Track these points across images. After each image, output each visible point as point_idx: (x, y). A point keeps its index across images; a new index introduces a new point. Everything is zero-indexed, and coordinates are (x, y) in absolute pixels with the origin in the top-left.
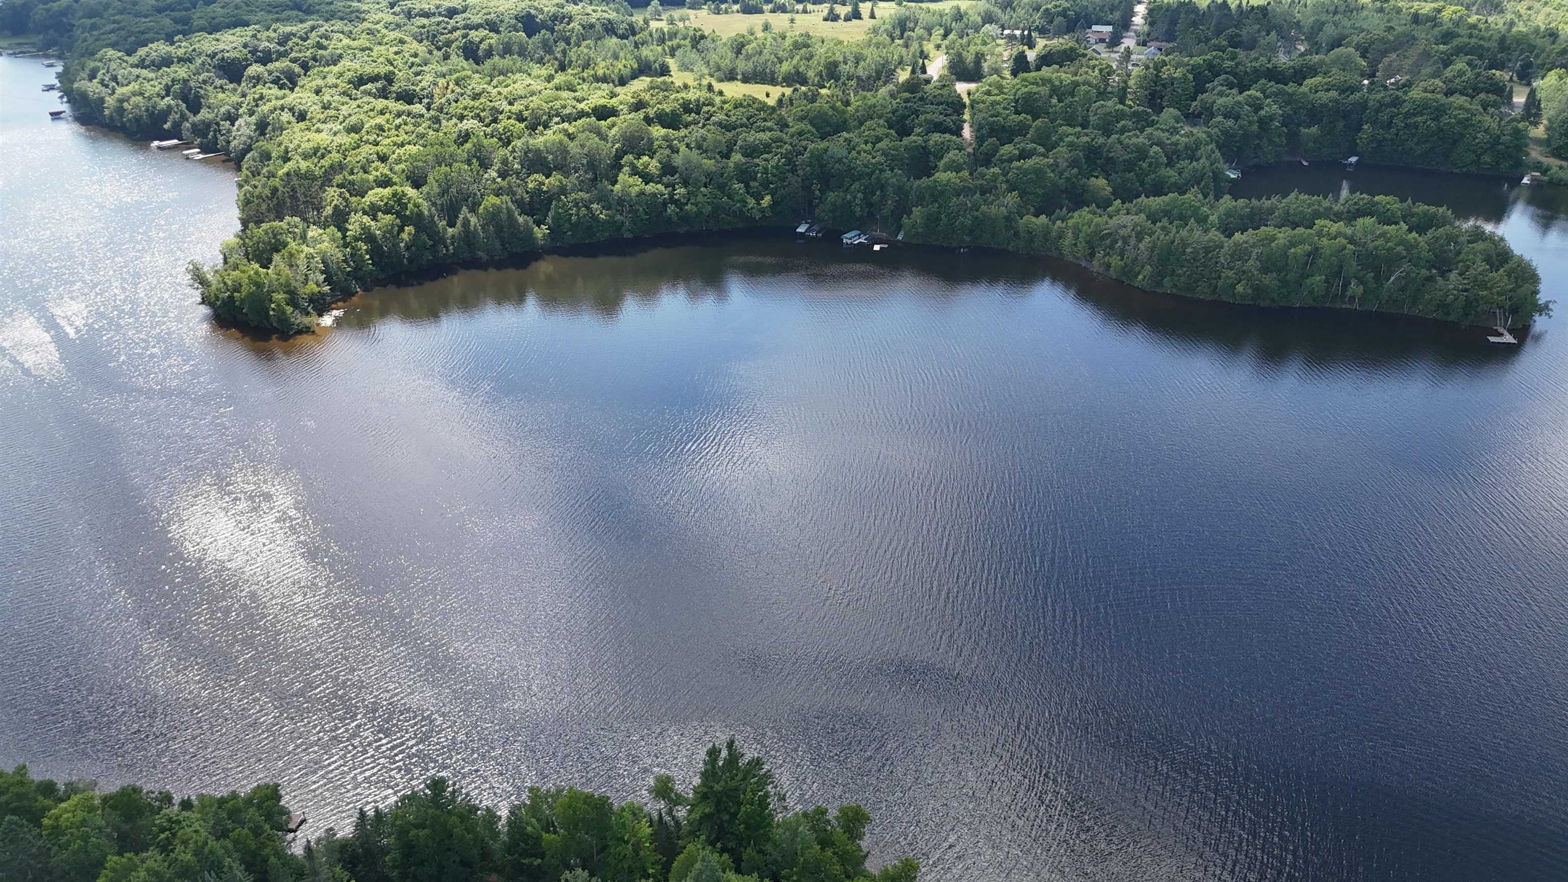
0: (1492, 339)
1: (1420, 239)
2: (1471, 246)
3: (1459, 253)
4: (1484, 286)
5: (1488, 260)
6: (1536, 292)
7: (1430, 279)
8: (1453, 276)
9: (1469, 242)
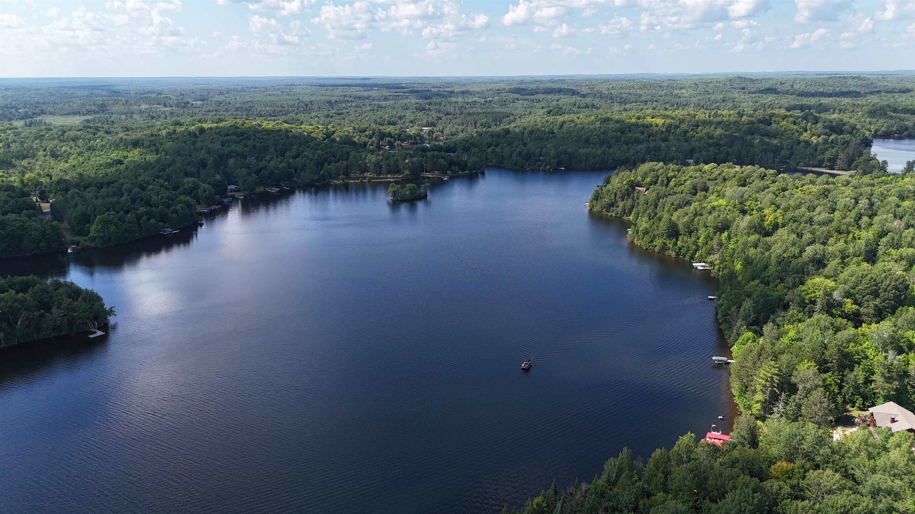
0: (91, 336)
1: (26, 296)
2: (57, 291)
3: (51, 297)
4: (74, 310)
5: (69, 296)
6: (103, 305)
7: (42, 316)
8: (54, 310)
9: (55, 290)
